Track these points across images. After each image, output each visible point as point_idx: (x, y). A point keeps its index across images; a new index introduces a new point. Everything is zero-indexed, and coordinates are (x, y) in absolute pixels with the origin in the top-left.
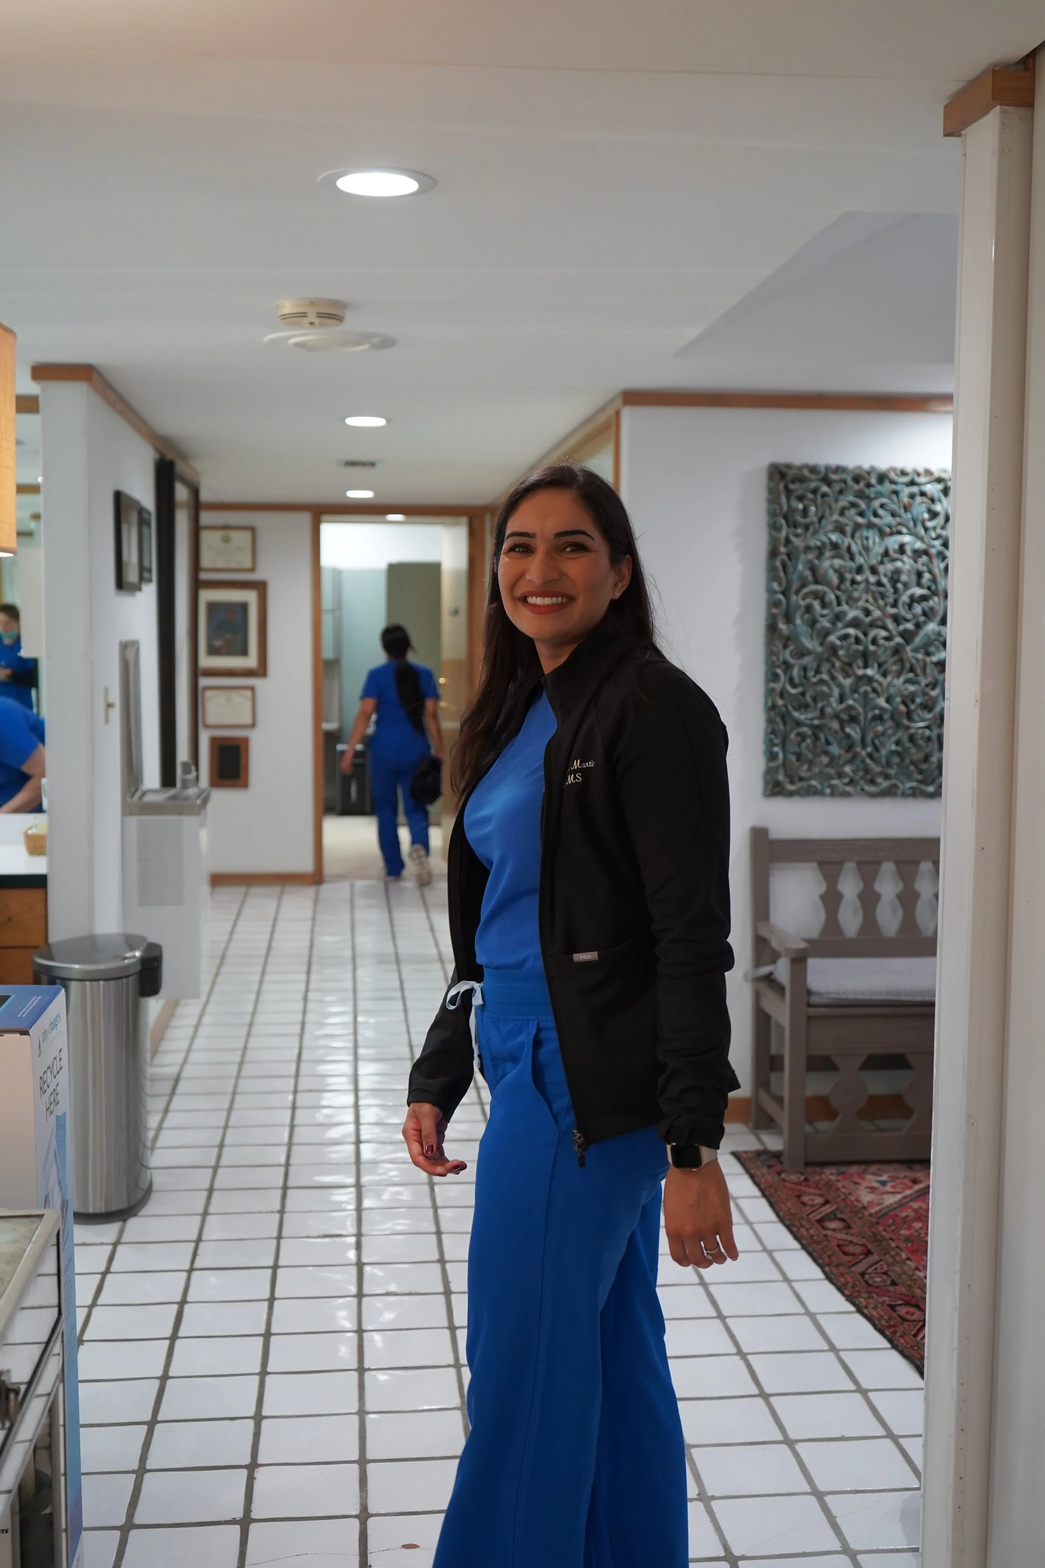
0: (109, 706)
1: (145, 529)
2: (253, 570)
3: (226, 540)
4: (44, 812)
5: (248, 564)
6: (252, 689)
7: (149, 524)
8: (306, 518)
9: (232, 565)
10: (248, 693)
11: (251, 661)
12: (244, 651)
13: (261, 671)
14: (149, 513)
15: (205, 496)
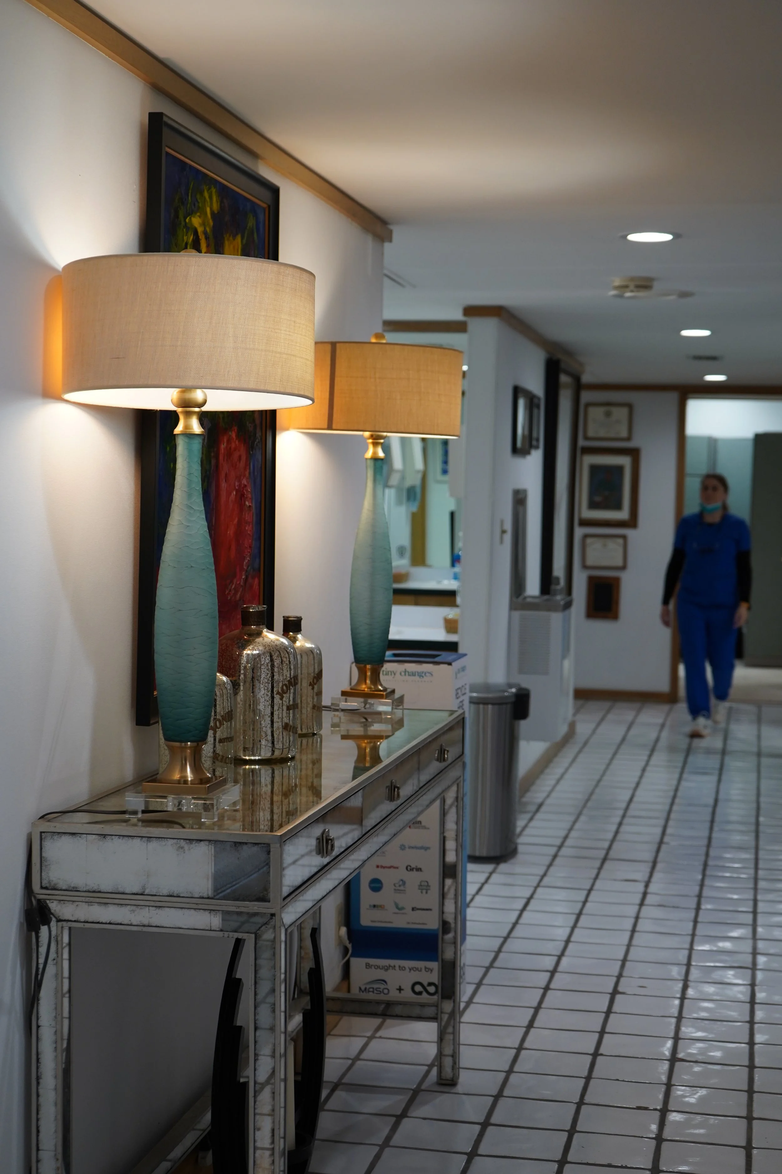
0: (504, 532)
1: (535, 411)
2: (629, 439)
3: (608, 414)
4: (457, 606)
5: (624, 434)
6: (624, 537)
7: (538, 407)
8: (673, 397)
9: (612, 435)
10: (620, 541)
11: (623, 515)
12: (618, 506)
13: (632, 522)
14: (539, 399)
15: (586, 378)
